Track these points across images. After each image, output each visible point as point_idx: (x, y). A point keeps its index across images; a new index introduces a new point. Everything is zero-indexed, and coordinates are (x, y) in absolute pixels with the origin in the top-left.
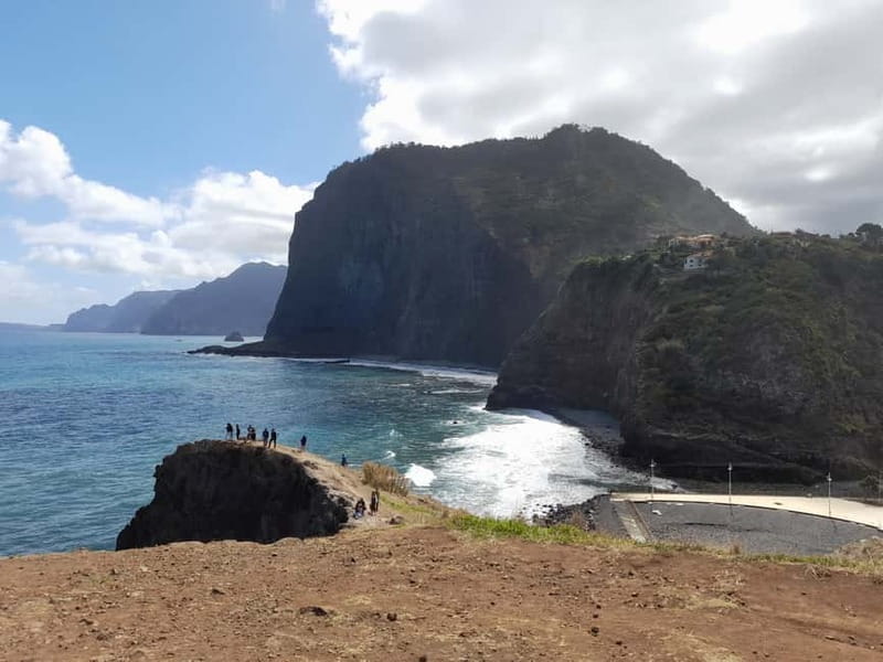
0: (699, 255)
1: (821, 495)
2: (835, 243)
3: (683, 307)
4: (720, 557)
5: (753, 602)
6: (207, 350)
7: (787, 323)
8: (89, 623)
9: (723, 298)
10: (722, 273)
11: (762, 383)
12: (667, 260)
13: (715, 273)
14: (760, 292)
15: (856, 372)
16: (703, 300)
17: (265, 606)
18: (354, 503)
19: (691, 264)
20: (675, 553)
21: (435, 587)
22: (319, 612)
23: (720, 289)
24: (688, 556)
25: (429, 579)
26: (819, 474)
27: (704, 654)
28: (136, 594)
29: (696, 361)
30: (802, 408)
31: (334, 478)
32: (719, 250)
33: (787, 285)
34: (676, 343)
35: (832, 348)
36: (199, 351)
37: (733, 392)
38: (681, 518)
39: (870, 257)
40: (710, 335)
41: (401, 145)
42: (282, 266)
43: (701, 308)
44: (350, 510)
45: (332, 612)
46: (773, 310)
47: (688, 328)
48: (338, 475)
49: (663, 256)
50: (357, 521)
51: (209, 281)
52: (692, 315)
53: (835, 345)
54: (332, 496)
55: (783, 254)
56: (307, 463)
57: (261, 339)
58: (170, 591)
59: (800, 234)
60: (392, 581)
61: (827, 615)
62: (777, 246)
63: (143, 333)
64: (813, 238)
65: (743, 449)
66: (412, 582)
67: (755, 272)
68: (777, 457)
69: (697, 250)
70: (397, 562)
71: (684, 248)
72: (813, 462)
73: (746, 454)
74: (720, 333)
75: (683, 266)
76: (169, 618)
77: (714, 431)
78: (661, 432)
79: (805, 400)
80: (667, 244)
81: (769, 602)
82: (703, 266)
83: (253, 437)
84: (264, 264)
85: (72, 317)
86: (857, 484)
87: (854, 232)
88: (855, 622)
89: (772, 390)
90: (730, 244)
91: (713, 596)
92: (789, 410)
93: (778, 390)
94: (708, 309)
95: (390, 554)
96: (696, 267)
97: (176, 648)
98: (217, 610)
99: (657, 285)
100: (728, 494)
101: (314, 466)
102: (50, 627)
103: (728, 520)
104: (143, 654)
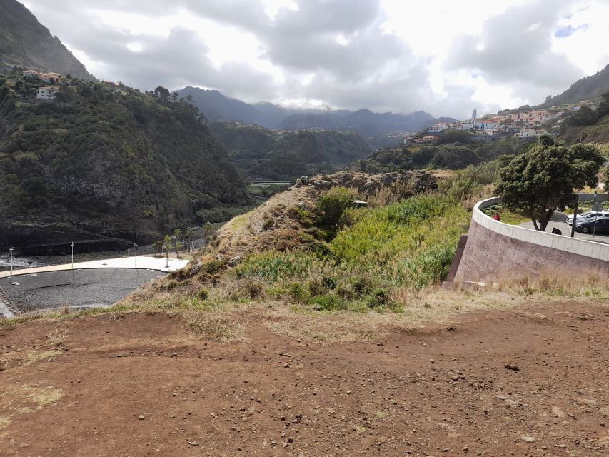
0: (49, 88)
1: (131, 255)
2: (142, 96)
3: (36, 128)
4: (53, 320)
5: (74, 347)
7: (112, 145)
9: (68, 124)
10: (67, 105)
11: (95, 186)
12: (23, 88)
13: (62, 104)
14: (95, 122)
15: (153, 180)
16: (53, 124)
19: (43, 94)
20: (18, 325)
23: (66, 117)
24: (28, 325)
26: (130, 242)
27: (32, 397)
29: (47, 169)
30: (121, 203)
32: (65, 86)
33: (112, 120)
34: (31, 155)
35: (139, 164)
37: (76, 193)
38: (36, 285)
39: (162, 108)
40: (58, 150)
43: (51, 130)
46: (103, 136)
47: (40, 144)
49: (19, 84)
52: (44, 134)
53: (141, 162)
55: (110, 98)
59: (121, 85)
61: (120, 342)
62: (106, 91)
64: (129, 90)
65: (82, 231)
67: (91, 107)
68: (104, 234)
69: (48, 84)
71: (36, 81)
72: (127, 236)
73: (84, 234)
74: (65, 149)
75: (35, 94)
77: (61, 220)
78: (17, 223)
79: (123, 197)
80: (22, 75)
81: (84, 344)
82: (52, 98)
86: (151, 247)
87: (154, 90)
88: (134, 342)
89: (102, 190)
90: (73, 84)
91: (45, 350)
92: (112, 203)
93: (106, 190)
94: (57, 131)
96: (47, 97)
99: (13, 107)
100: (71, 262)
103: (71, 280)
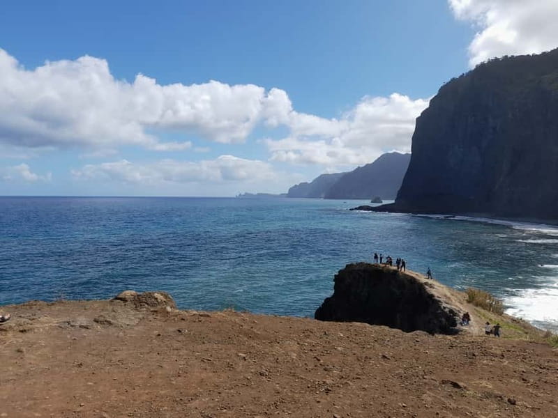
6: (361, 208)
8: (319, 360)
17: (417, 372)
18: (462, 315)
21: (545, 387)
22: (455, 385)
25: (539, 380)
28: (339, 348)
31: (445, 296)
36: (356, 209)
41: (497, 59)
42: (407, 154)
44: (459, 319)
45: (465, 388)
48: (448, 294)
50: (464, 328)
51: (361, 166)
54: (445, 308)
56: (426, 284)
57: (393, 202)
58: (357, 351)
60: (507, 375)
63: (325, 198)
66: (523, 380)
70: (509, 363)
76: (359, 367)
83: (390, 263)
84: (395, 154)
85: (290, 190)
95: (503, 356)
97: (367, 386)
98: (387, 369)
101: (431, 286)
102: (300, 357)
104: (349, 385)
